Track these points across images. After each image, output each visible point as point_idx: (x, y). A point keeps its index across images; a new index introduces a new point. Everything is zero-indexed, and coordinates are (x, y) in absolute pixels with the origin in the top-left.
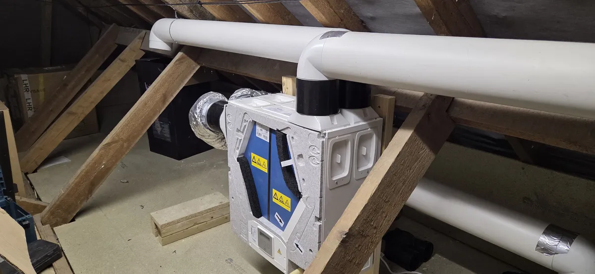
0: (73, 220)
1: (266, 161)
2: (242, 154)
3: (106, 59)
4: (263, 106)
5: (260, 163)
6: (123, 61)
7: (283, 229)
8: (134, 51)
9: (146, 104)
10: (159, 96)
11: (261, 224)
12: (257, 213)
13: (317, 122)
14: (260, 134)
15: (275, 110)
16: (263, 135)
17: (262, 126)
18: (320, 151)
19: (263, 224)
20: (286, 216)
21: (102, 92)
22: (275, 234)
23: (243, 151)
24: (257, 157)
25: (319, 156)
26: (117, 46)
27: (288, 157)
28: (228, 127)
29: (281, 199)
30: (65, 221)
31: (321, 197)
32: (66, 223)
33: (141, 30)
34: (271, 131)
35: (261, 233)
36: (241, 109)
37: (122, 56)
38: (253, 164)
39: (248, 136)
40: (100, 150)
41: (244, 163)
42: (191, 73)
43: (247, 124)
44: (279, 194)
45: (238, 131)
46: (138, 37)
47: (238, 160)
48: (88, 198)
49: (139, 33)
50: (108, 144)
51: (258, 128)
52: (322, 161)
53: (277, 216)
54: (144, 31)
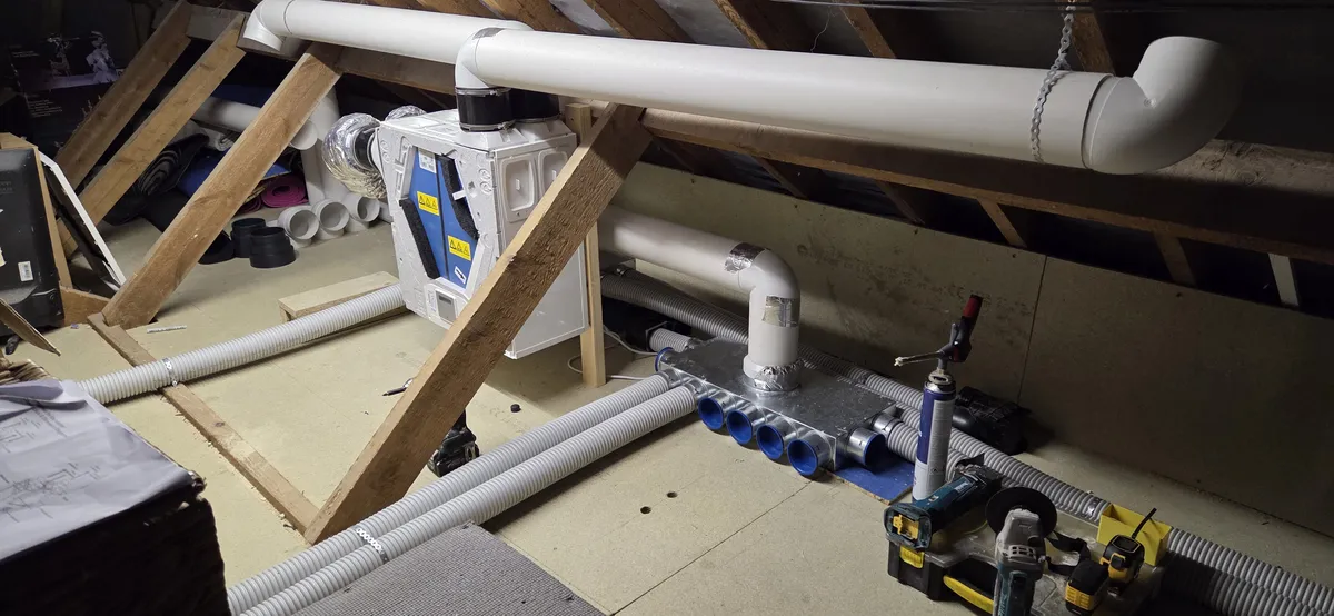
0: (154, 320)
1: (436, 199)
2: (407, 195)
3: (171, 65)
4: (428, 127)
5: (428, 204)
6: (206, 68)
7: (464, 286)
8: (226, 49)
9: (257, 136)
10: (279, 122)
11: (439, 284)
12: (433, 271)
13: (485, 139)
14: (424, 164)
15: (444, 130)
16: (429, 165)
17: (425, 152)
18: (489, 175)
19: (443, 285)
20: (466, 266)
21: (174, 124)
22: (457, 294)
23: (407, 191)
24: (425, 196)
25: (491, 180)
26: (190, 40)
27: (458, 187)
28: (384, 159)
29: (457, 246)
30: (142, 322)
31: (499, 232)
32: (144, 324)
33: (235, 12)
34: (437, 157)
35: (442, 298)
36: (398, 132)
37: (206, 58)
38: (421, 207)
39: (411, 168)
40: (190, 209)
41: (409, 207)
42: (327, 85)
43: (406, 151)
44: (456, 241)
45: (398, 162)
46: (232, 24)
47: (401, 203)
48: (176, 287)
49: (232, 18)
50: (203, 201)
51: (421, 156)
52: (494, 186)
53: (457, 271)
54: (241, 15)
